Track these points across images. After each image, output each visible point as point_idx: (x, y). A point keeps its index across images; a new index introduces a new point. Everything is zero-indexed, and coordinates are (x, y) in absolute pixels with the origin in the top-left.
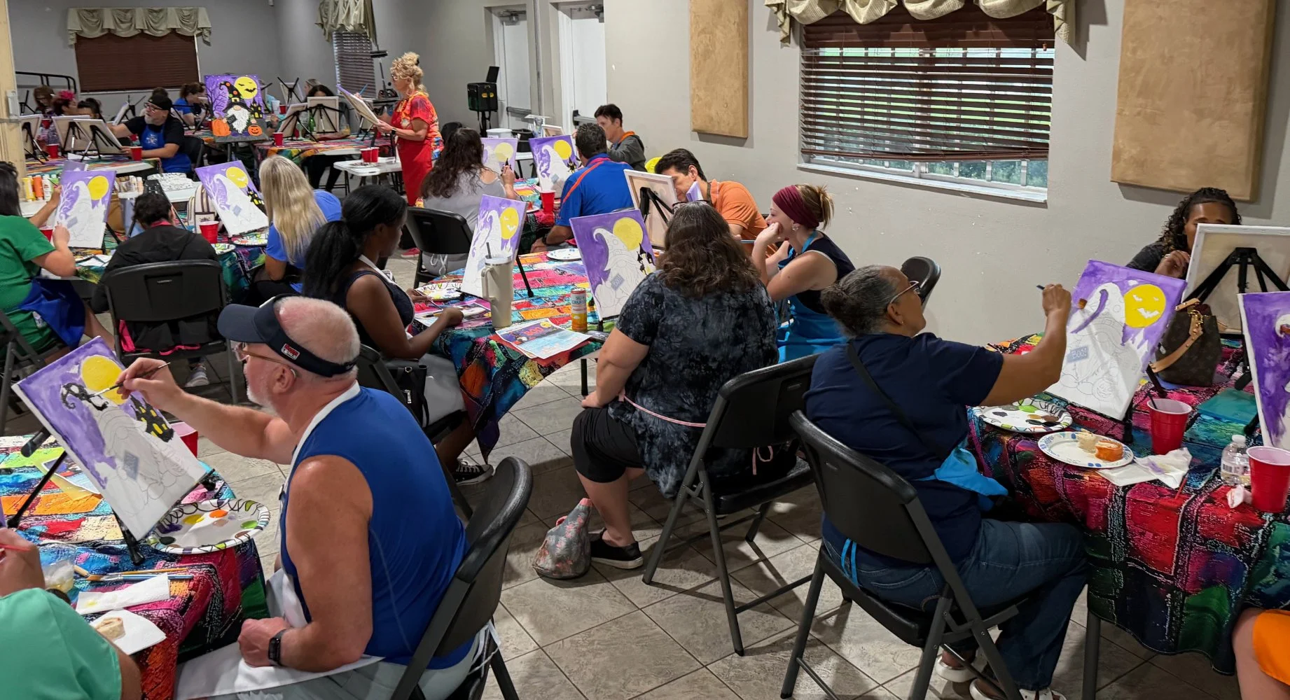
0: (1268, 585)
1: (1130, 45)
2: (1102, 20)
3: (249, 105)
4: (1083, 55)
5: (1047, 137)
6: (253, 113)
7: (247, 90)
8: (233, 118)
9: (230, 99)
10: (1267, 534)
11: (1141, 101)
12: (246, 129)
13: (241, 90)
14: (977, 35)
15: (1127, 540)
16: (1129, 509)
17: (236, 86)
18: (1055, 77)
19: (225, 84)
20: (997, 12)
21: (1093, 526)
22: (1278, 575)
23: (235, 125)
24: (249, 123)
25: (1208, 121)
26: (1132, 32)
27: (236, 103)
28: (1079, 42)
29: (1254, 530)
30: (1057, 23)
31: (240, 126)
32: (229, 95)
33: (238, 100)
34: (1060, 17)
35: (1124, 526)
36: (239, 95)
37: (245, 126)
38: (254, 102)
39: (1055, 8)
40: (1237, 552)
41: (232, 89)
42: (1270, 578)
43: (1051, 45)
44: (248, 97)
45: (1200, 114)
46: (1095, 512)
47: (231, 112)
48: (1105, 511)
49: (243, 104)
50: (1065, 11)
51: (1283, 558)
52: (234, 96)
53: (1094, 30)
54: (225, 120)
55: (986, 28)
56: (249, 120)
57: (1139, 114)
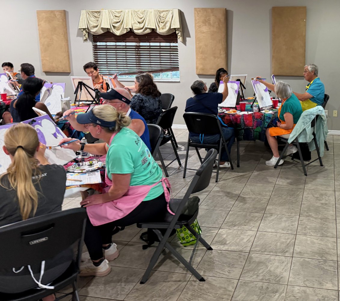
0: (266, 125)
1: (198, 42)
2: (189, 36)
4: (185, 45)
5: (178, 65)
10: (264, 116)
11: (201, 55)
14: (155, 39)
15: (244, 124)
16: (244, 118)
18: (178, 50)
20: (163, 34)
21: (238, 123)
22: (267, 122)
25: (217, 59)
26: (198, 40)
28: (184, 42)
29: (262, 116)
30: (178, 37)
34: (180, 35)
35: (244, 121)
39: (178, 33)
40: (261, 120)
42: (266, 123)
43: (177, 42)
45: (215, 57)
46: (239, 120)
48: (240, 119)
50: (181, 34)
51: (267, 119)
53: (188, 39)
55: (157, 38)
57: (201, 58)
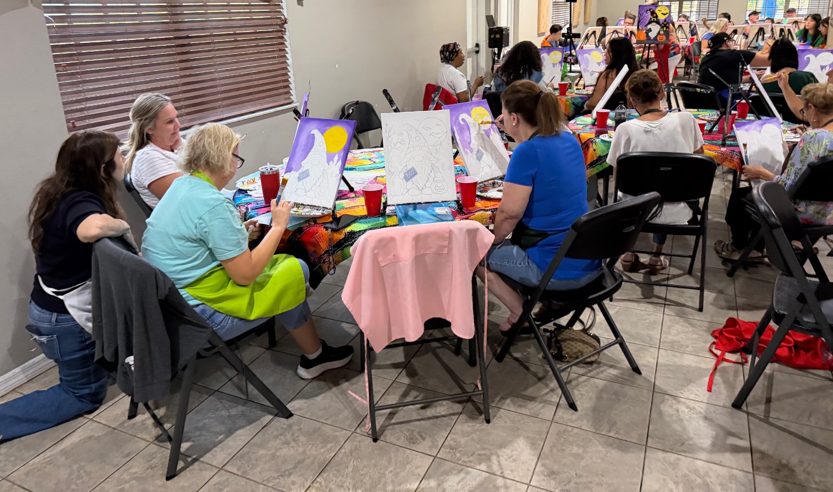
3: (661, 23)
6: (663, 27)
7: (663, 14)
8: (650, 30)
9: (651, 19)
12: (656, 36)
13: (659, 14)
17: (657, 11)
19: (650, 10)
23: (650, 34)
24: (659, 33)
27: (654, 21)
31: (652, 35)
32: (650, 16)
33: (655, 19)
36: (657, 16)
37: (656, 35)
38: (665, 21)
41: (653, 13)
44: (661, 18)
47: (649, 26)
49: (658, 22)
52: (654, 17)
54: (645, 31)
56: (659, 32)
